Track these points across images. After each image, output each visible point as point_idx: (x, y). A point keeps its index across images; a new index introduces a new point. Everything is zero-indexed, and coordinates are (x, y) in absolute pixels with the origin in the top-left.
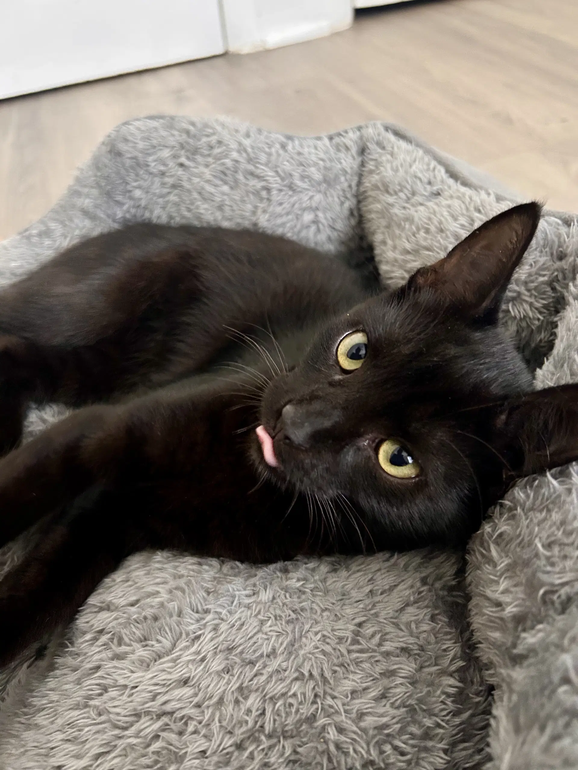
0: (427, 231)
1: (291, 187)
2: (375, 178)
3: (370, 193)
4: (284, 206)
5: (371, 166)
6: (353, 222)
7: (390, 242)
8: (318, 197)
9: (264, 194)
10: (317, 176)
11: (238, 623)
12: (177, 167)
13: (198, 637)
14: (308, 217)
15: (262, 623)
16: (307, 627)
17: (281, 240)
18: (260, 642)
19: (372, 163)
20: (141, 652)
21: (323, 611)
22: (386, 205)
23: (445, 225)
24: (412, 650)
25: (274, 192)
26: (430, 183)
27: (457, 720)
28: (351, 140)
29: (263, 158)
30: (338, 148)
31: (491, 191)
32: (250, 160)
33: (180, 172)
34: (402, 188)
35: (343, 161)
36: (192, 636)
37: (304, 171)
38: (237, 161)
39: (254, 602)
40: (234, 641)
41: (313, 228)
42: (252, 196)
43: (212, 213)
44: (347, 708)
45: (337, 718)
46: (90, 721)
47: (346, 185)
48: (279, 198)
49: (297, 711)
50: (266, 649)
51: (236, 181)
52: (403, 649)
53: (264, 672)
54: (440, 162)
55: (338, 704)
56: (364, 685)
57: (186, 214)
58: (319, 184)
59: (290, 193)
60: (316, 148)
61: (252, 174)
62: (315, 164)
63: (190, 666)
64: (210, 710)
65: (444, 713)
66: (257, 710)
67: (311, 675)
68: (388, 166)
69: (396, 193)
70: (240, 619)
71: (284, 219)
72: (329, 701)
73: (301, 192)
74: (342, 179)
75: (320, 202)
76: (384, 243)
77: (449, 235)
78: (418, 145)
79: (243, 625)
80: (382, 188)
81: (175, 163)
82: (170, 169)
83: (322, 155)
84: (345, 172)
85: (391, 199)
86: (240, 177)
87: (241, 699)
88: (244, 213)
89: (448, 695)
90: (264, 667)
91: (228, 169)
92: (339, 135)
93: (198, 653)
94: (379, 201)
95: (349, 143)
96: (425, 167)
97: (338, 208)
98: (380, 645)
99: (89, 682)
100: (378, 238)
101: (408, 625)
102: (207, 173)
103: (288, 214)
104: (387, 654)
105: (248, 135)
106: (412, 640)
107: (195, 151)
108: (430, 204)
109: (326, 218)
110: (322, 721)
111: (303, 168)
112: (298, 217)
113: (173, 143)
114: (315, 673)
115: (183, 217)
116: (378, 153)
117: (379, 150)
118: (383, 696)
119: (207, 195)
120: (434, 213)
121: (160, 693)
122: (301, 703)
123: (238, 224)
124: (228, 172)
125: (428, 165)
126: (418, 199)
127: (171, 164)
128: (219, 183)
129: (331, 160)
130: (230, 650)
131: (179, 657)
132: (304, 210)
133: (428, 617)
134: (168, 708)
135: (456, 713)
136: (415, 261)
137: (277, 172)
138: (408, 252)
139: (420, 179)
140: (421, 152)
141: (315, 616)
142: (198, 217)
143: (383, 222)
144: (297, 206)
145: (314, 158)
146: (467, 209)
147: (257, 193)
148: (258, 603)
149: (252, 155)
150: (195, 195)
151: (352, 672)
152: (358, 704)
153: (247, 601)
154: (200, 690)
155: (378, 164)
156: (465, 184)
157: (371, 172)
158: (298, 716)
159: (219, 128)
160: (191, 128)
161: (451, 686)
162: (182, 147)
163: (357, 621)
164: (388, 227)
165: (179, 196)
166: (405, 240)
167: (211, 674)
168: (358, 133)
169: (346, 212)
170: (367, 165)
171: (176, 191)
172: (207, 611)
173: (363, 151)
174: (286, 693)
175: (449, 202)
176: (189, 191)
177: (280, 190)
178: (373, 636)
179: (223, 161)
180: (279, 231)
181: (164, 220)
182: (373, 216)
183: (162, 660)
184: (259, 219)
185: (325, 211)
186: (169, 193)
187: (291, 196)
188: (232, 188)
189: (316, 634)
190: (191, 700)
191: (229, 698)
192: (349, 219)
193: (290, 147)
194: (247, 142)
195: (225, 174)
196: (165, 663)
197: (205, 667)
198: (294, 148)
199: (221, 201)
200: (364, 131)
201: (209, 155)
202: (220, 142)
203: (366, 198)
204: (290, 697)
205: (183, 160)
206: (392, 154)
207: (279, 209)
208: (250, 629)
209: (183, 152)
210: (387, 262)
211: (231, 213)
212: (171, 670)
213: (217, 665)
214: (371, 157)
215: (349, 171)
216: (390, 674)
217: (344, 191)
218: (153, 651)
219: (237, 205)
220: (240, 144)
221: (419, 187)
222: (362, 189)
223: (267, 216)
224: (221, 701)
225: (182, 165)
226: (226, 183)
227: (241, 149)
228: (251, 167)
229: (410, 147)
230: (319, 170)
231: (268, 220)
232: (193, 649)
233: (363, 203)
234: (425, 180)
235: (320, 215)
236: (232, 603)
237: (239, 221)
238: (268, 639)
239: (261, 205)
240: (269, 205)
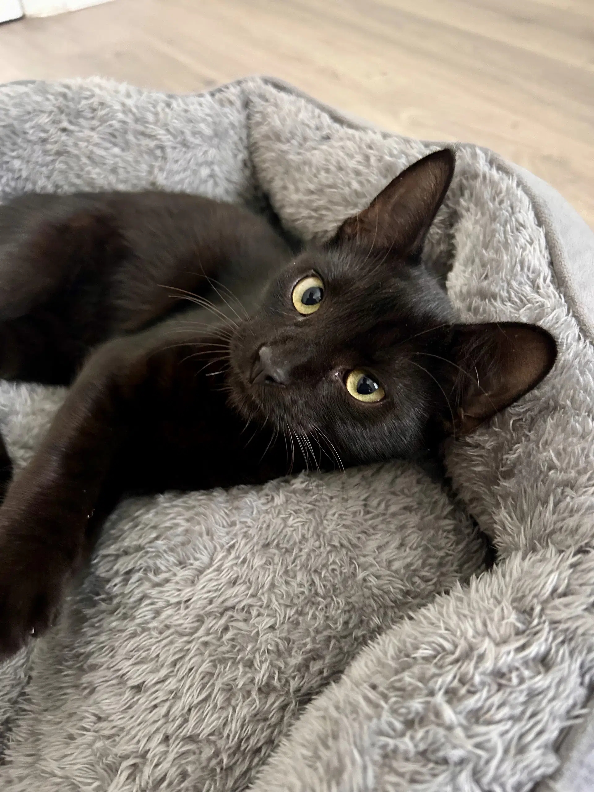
0: (327, 171)
1: (185, 144)
2: (264, 129)
3: (261, 144)
4: (179, 163)
5: (257, 117)
6: (247, 173)
7: (291, 187)
8: (212, 152)
9: (158, 152)
10: (208, 131)
11: (265, 526)
12: (59, 133)
13: (233, 546)
14: (205, 172)
15: (285, 520)
16: (323, 513)
17: (183, 196)
18: (289, 533)
19: (258, 115)
20: (183, 574)
21: (331, 498)
22: (279, 152)
23: (343, 164)
24: (412, 506)
25: (169, 150)
26: (318, 129)
27: (461, 547)
28: (234, 94)
29: (151, 118)
30: (221, 103)
31: (376, 131)
32: (137, 120)
33: (64, 137)
34: (293, 135)
35: (229, 115)
36: (227, 546)
37: (194, 127)
38: (124, 122)
39: (271, 507)
40: (267, 539)
41: (211, 183)
42: (146, 157)
43: (105, 177)
44: (378, 560)
45: (373, 570)
46: (153, 640)
47: (236, 138)
48: (174, 155)
49: (341, 573)
50: (297, 537)
51: (127, 142)
52: (405, 508)
53: (302, 553)
54: (323, 109)
55: (370, 559)
56: (386, 540)
57: (77, 181)
58: (211, 138)
59: (184, 149)
60: (200, 105)
61: (143, 134)
62: (204, 120)
63: (235, 568)
64: (266, 595)
65: (450, 544)
66: (308, 582)
67: (342, 545)
68: (276, 116)
69: (288, 141)
70: (265, 522)
71: (182, 175)
72: (362, 560)
73: (193, 148)
74: (232, 132)
75: (215, 156)
76: (285, 188)
77: (350, 172)
78: (299, 95)
79: (268, 526)
80: (273, 138)
81: (56, 128)
82: (52, 135)
83: (208, 111)
84: (232, 125)
85: (285, 147)
86: (131, 137)
87: (289, 579)
88: (140, 174)
89: (449, 532)
90: (301, 550)
91: (116, 130)
92: (220, 91)
93: (238, 557)
94: (273, 150)
95: (233, 98)
96: (310, 114)
97: (231, 161)
98: (386, 509)
99: (140, 611)
100: (277, 184)
101: (402, 491)
102: (96, 137)
103: (185, 170)
104: (394, 515)
105: (128, 95)
106: (410, 500)
107: (79, 114)
108: (324, 147)
109: (222, 172)
110: (361, 575)
111: (192, 124)
112: (195, 172)
113: (50, 108)
114: (345, 542)
115: (73, 185)
116: (262, 105)
117: (263, 103)
118: (402, 545)
119: (97, 159)
120: (330, 154)
121: (214, 597)
122: (341, 566)
123: (135, 185)
124: (117, 134)
125: (313, 112)
126: (309, 144)
127: (52, 130)
128: (109, 145)
129: (218, 115)
130: (266, 546)
131: (221, 565)
132: (200, 165)
133: (414, 482)
134: (228, 604)
135: (458, 543)
136: (319, 200)
137: (168, 130)
138: (312, 192)
139: (308, 126)
140: (303, 102)
141: (326, 503)
142: (91, 183)
143: (280, 169)
144: (192, 161)
145: (201, 114)
146: (360, 148)
147: (151, 152)
148: (275, 508)
149: (138, 115)
150: (84, 160)
151: (373, 534)
152: (385, 555)
153: (264, 508)
154: (251, 584)
155: (265, 116)
156: (351, 126)
157: (259, 124)
158: (343, 575)
159: (97, 91)
160: (66, 91)
161: (448, 525)
162: (62, 111)
163: (363, 497)
164: (287, 172)
165: (66, 163)
166: (308, 182)
167: (256, 569)
168: (238, 88)
169: (240, 164)
170: (253, 118)
171: (62, 158)
172: (233, 524)
173: (247, 104)
174: (326, 564)
175: (341, 144)
176: (77, 157)
177: (174, 148)
178: (379, 504)
179: (109, 123)
180: (178, 188)
181: (50, 189)
182: (266, 165)
183: (205, 573)
184: (156, 178)
185: (220, 164)
186: (53, 161)
187: (185, 152)
188: (123, 150)
189: (334, 515)
190: (246, 593)
191: (279, 580)
192: (242, 170)
193: (174, 105)
194: (130, 102)
195: (114, 136)
196: (210, 574)
197: (248, 566)
198: (179, 105)
199: (114, 164)
200: (244, 85)
201: (93, 118)
202: (102, 104)
203: (257, 149)
204: (331, 564)
205: (65, 124)
206: (276, 105)
207: (175, 167)
208: (277, 527)
209: (63, 117)
210: (291, 205)
211: (126, 175)
212: (218, 577)
213: (258, 562)
214: (256, 110)
215: (237, 124)
216: (402, 528)
217: (235, 144)
218: (193, 569)
219: (132, 166)
220: (123, 105)
221: (309, 133)
222: (252, 141)
223: (165, 174)
224: (273, 585)
225: (64, 130)
226: (115, 145)
227: (126, 110)
228: (140, 128)
229: (292, 98)
230: (208, 125)
231: (166, 178)
232: (232, 556)
233: (256, 155)
234: (313, 126)
235: (216, 168)
236: (252, 513)
237: (135, 181)
238: (295, 530)
239: (157, 164)
240: (166, 163)
